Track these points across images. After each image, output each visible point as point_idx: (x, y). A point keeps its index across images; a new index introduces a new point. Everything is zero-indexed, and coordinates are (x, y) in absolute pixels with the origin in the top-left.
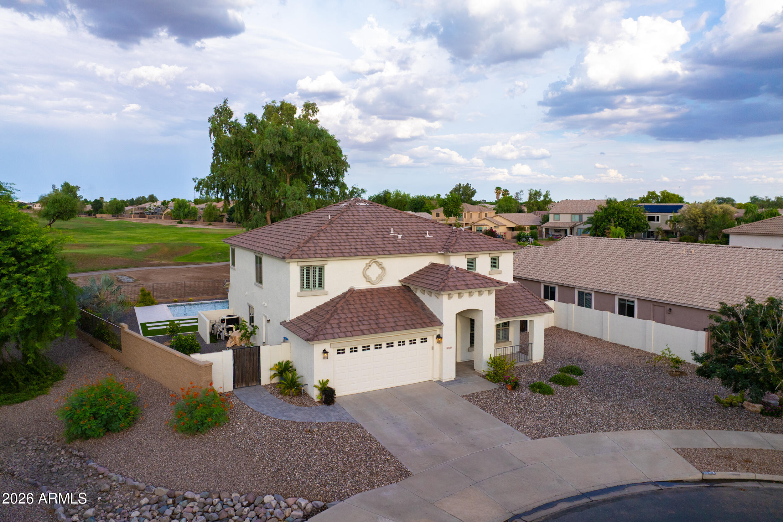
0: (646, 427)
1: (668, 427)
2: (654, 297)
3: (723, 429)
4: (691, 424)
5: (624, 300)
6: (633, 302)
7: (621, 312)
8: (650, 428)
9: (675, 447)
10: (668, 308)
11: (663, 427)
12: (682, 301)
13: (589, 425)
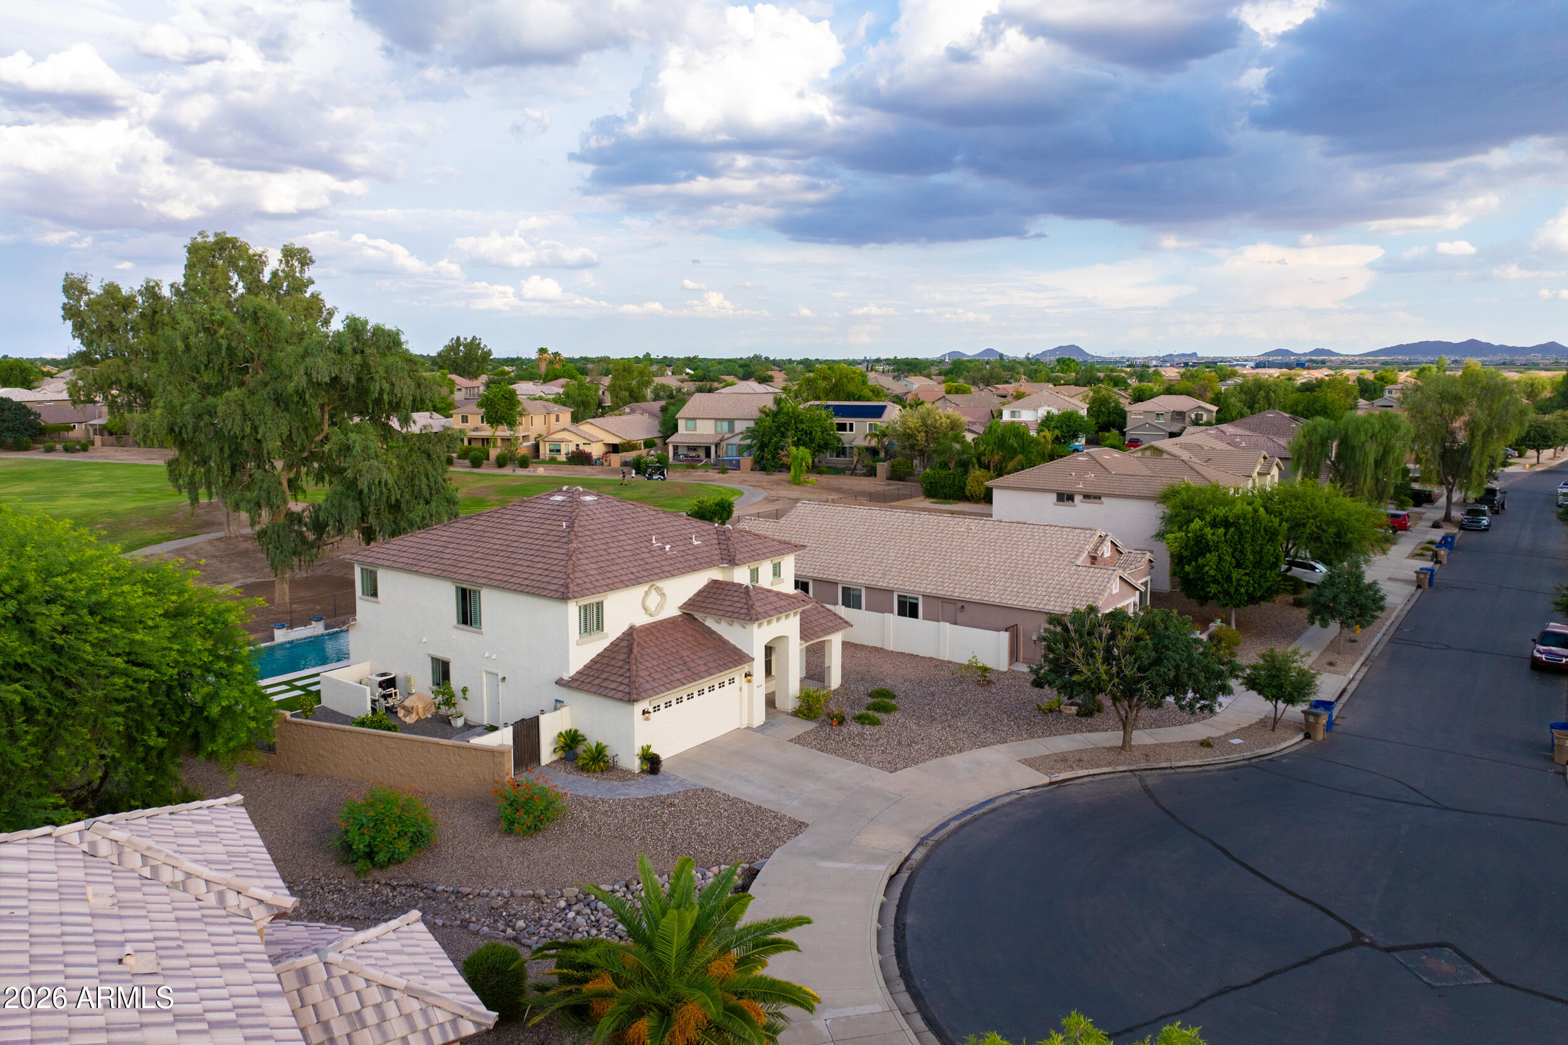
0: (985, 745)
1: (1003, 741)
2: (943, 593)
3: (1050, 735)
4: (1021, 735)
5: (906, 597)
6: (917, 599)
7: (902, 613)
8: (989, 745)
9: (1018, 759)
10: (960, 605)
11: (998, 742)
12: (977, 598)
13: (934, 751)
